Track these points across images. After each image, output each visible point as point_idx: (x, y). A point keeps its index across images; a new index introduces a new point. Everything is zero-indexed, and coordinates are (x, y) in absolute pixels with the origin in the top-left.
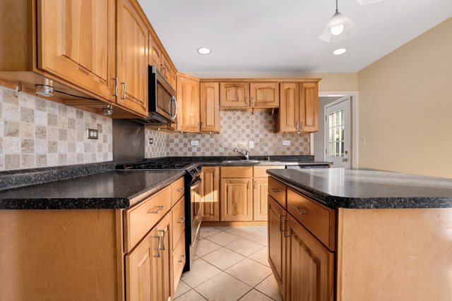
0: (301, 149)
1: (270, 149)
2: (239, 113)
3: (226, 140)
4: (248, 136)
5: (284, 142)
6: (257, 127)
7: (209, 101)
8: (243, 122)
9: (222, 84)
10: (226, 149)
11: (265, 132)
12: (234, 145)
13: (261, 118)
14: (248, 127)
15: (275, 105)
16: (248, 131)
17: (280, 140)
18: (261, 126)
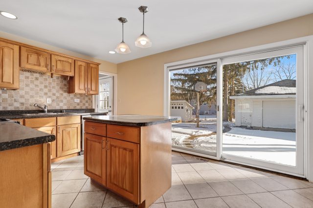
0: (87, 105)
1: (65, 104)
2: (37, 75)
3: (22, 97)
4: (46, 94)
5: (75, 100)
6: (53, 87)
8: (41, 83)
9: (23, 49)
10: (22, 104)
11: (61, 92)
12: (32, 101)
13: (58, 81)
14: (46, 87)
15: (71, 74)
16: (46, 90)
17: (72, 98)
18: (58, 88)
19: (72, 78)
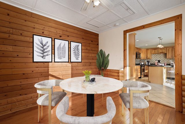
1: (166, 62)
2: (157, 54)
3: (153, 60)
7: (148, 53)
8: (158, 56)
9: (152, 49)
10: (153, 62)
11: (164, 58)
13: (163, 55)
14: (159, 57)
15: (166, 52)
17: (169, 60)
18: (163, 57)
19: (166, 54)
